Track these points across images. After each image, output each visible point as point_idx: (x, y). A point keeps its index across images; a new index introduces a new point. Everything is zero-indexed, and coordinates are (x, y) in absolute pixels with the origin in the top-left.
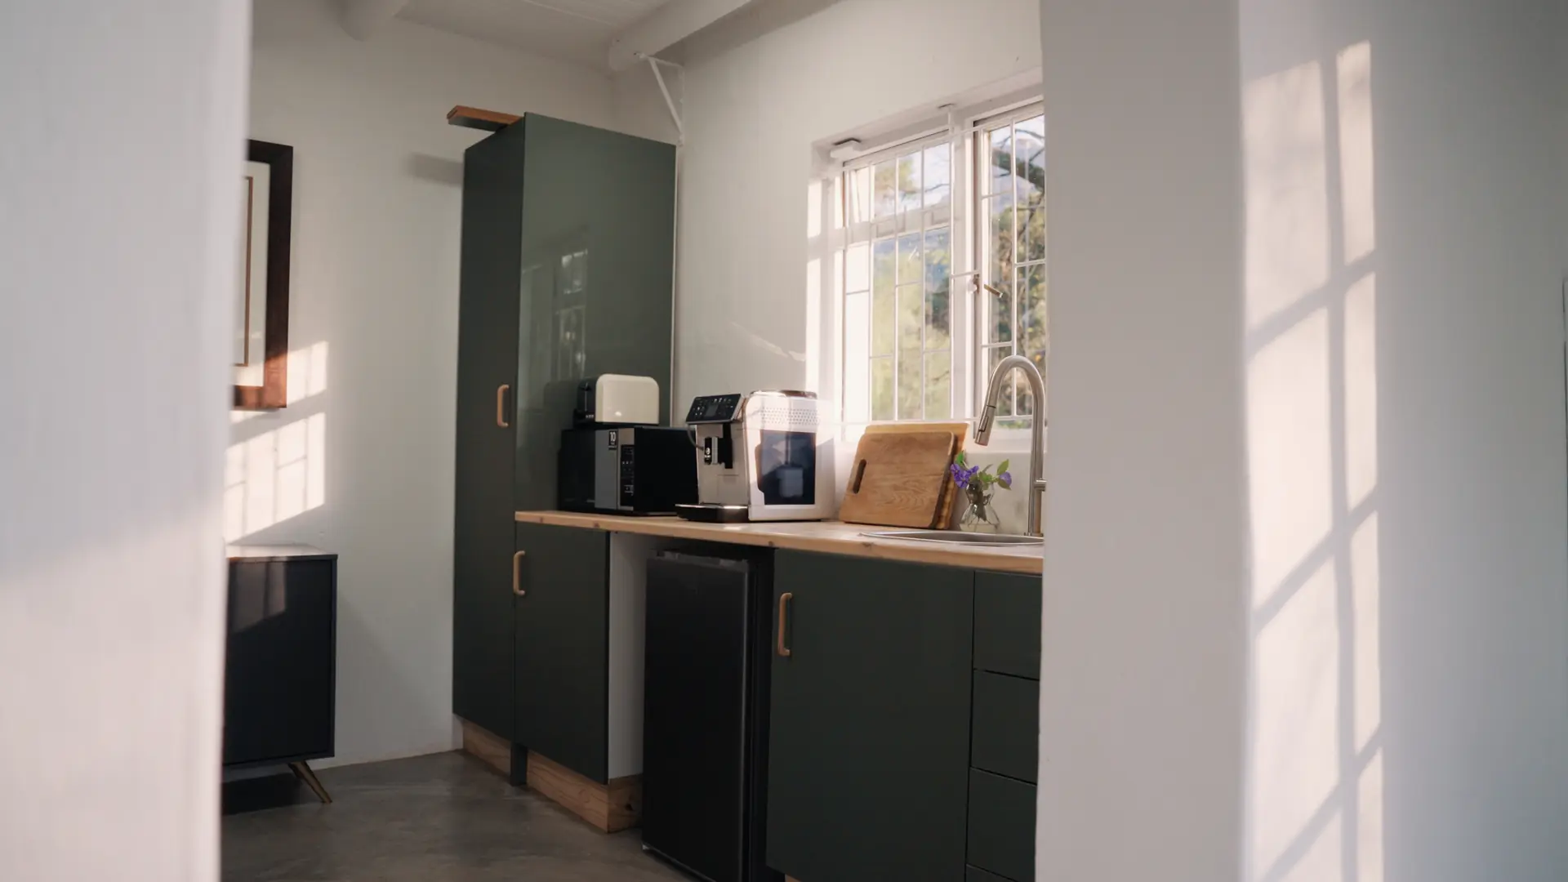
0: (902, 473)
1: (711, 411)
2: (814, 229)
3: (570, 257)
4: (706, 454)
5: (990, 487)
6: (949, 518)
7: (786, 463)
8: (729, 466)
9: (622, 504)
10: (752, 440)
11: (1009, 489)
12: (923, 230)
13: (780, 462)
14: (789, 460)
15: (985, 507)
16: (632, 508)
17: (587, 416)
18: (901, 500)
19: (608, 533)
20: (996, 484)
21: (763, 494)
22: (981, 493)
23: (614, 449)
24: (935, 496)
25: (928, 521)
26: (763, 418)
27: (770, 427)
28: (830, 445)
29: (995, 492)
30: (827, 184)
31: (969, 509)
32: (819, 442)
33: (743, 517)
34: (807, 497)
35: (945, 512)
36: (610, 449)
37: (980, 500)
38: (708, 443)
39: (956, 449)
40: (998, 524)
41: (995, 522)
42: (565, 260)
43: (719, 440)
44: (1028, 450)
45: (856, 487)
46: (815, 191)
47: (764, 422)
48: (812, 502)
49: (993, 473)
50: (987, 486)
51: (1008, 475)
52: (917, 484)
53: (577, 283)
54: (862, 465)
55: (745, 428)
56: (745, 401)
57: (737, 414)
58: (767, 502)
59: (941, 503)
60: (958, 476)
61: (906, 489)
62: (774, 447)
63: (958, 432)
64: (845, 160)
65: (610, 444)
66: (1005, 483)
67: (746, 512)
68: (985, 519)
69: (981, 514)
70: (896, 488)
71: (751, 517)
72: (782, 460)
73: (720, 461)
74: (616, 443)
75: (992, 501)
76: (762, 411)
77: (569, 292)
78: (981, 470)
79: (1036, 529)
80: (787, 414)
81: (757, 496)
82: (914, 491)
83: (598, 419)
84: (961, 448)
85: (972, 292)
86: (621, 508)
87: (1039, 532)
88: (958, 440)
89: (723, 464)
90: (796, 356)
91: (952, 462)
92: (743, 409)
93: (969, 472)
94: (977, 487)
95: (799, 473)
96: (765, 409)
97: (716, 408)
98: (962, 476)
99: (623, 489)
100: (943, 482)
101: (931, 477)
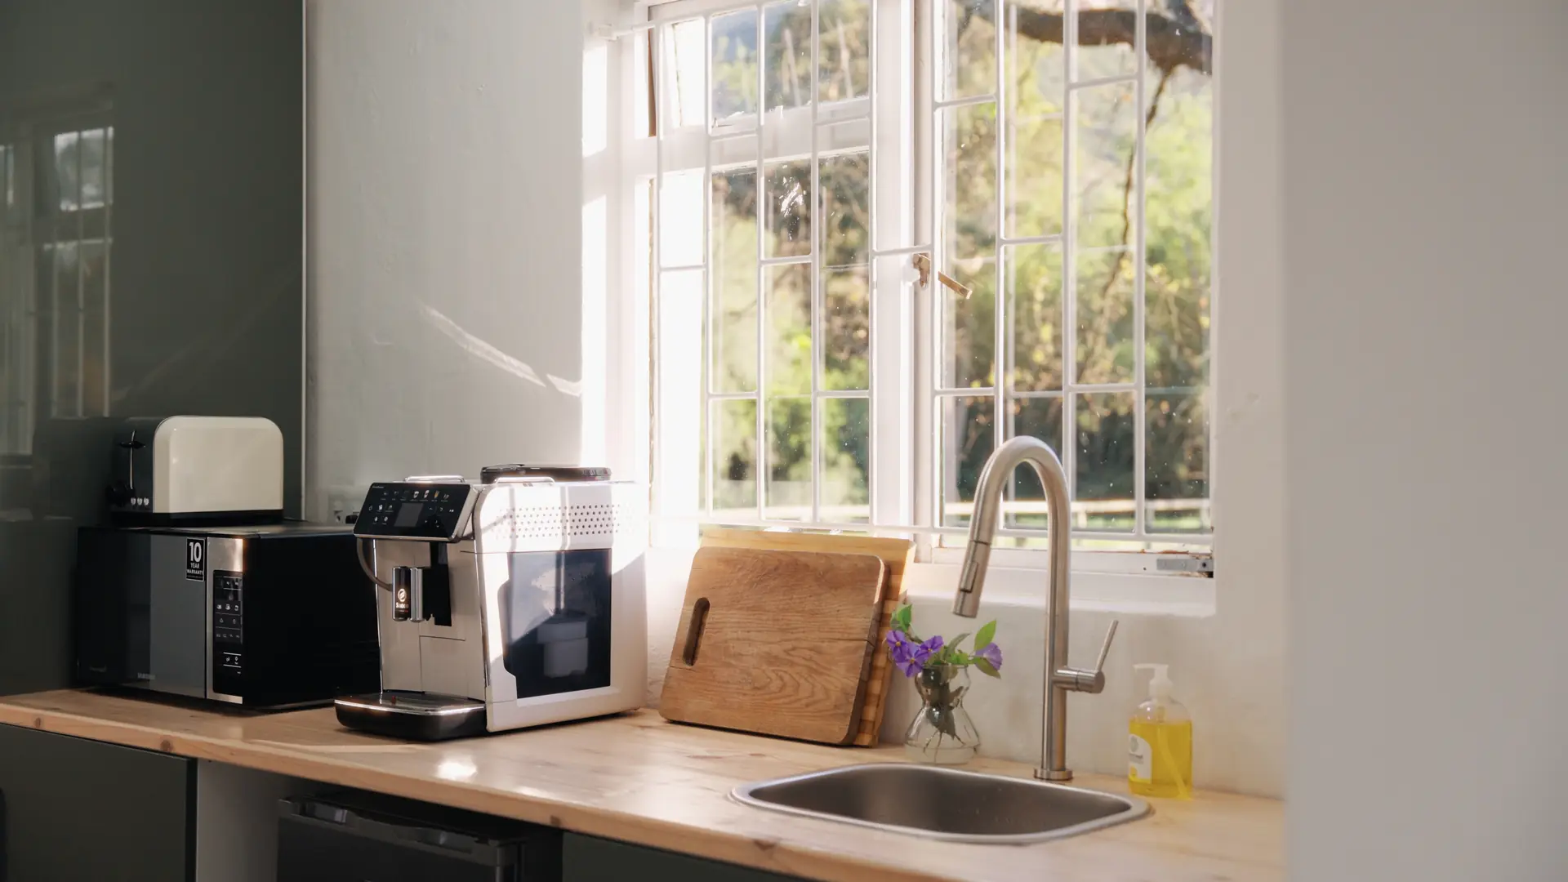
0: (782, 631)
1: (410, 514)
2: (593, 141)
3: (72, 136)
4: (397, 600)
5: (961, 672)
6: (877, 725)
7: (557, 610)
8: (444, 619)
9: (217, 689)
10: (494, 574)
11: (998, 676)
12: (814, 155)
13: (547, 612)
14: (562, 605)
15: (954, 712)
16: (237, 700)
17: (133, 501)
18: (782, 689)
19: (192, 763)
20: (972, 668)
21: (514, 677)
22: (946, 686)
23: (199, 577)
24: (853, 683)
25: (840, 730)
26: (513, 530)
27: (524, 546)
28: (637, 567)
29: (968, 681)
30: (619, 48)
31: (923, 715)
32: (617, 565)
33: (475, 728)
34: (597, 673)
35: (871, 713)
36: (190, 576)
37: (942, 700)
38: (404, 577)
39: (889, 592)
40: (979, 745)
41: (974, 740)
42: (62, 140)
43: (425, 572)
44: (1039, 600)
45: (690, 651)
46: (595, 61)
47: (514, 537)
48: (604, 681)
49: (968, 648)
50: (955, 672)
51: (995, 650)
52: (816, 657)
53: (89, 190)
54: (702, 608)
55: (480, 553)
56: (480, 497)
57: (463, 526)
58: (522, 692)
59: (863, 695)
60: (900, 651)
61: (792, 664)
62: (534, 583)
63: (892, 556)
64: (650, 5)
65: (189, 567)
66: (991, 667)
67: (481, 716)
68: (953, 734)
69: (945, 725)
70: (772, 660)
71: (493, 724)
72: (549, 607)
73: (426, 616)
74: (203, 564)
75: (967, 699)
76: (511, 517)
77: (73, 208)
78: (947, 642)
79: (1056, 763)
80: (559, 518)
81: (504, 683)
82: (810, 669)
83: (158, 508)
84: (898, 589)
85: (911, 284)
86: (211, 695)
87: (1063, 768)
88: (894, 570)
89: (432, 619)
90: (563, 385)
91: (882, 619)
92: (474, 512)
93: (924, 647)
94: (938, 675)
95: (580, 628)
96: (517, 512)
97: (420, 507)
98: (909, 653)
99: (218, 659)
100: (867, 654)
101: (842, 645)
